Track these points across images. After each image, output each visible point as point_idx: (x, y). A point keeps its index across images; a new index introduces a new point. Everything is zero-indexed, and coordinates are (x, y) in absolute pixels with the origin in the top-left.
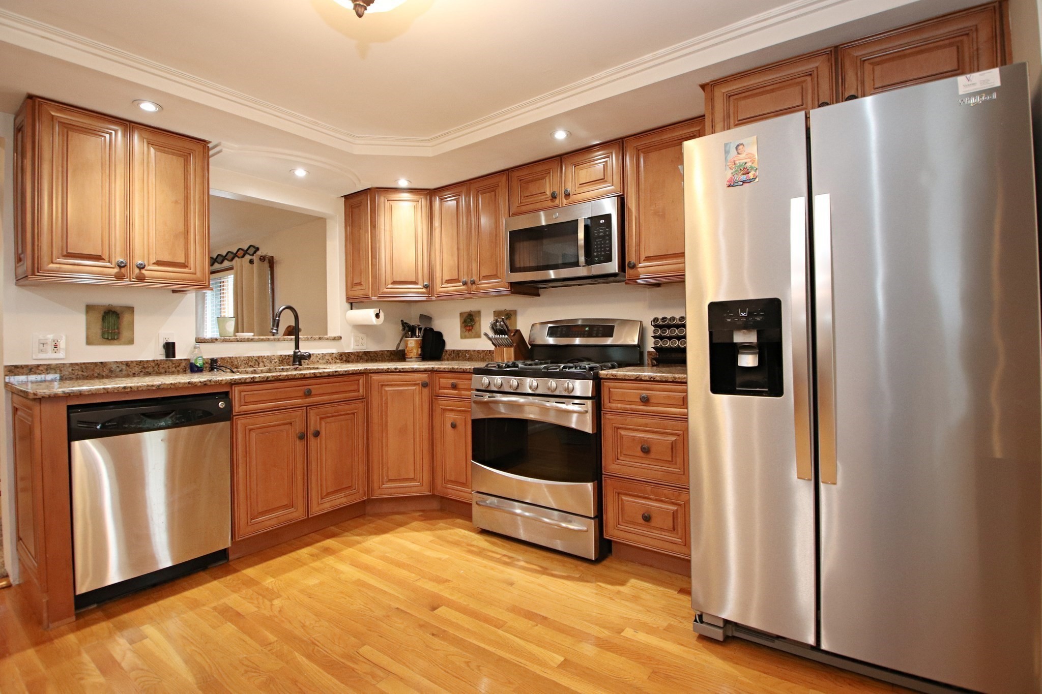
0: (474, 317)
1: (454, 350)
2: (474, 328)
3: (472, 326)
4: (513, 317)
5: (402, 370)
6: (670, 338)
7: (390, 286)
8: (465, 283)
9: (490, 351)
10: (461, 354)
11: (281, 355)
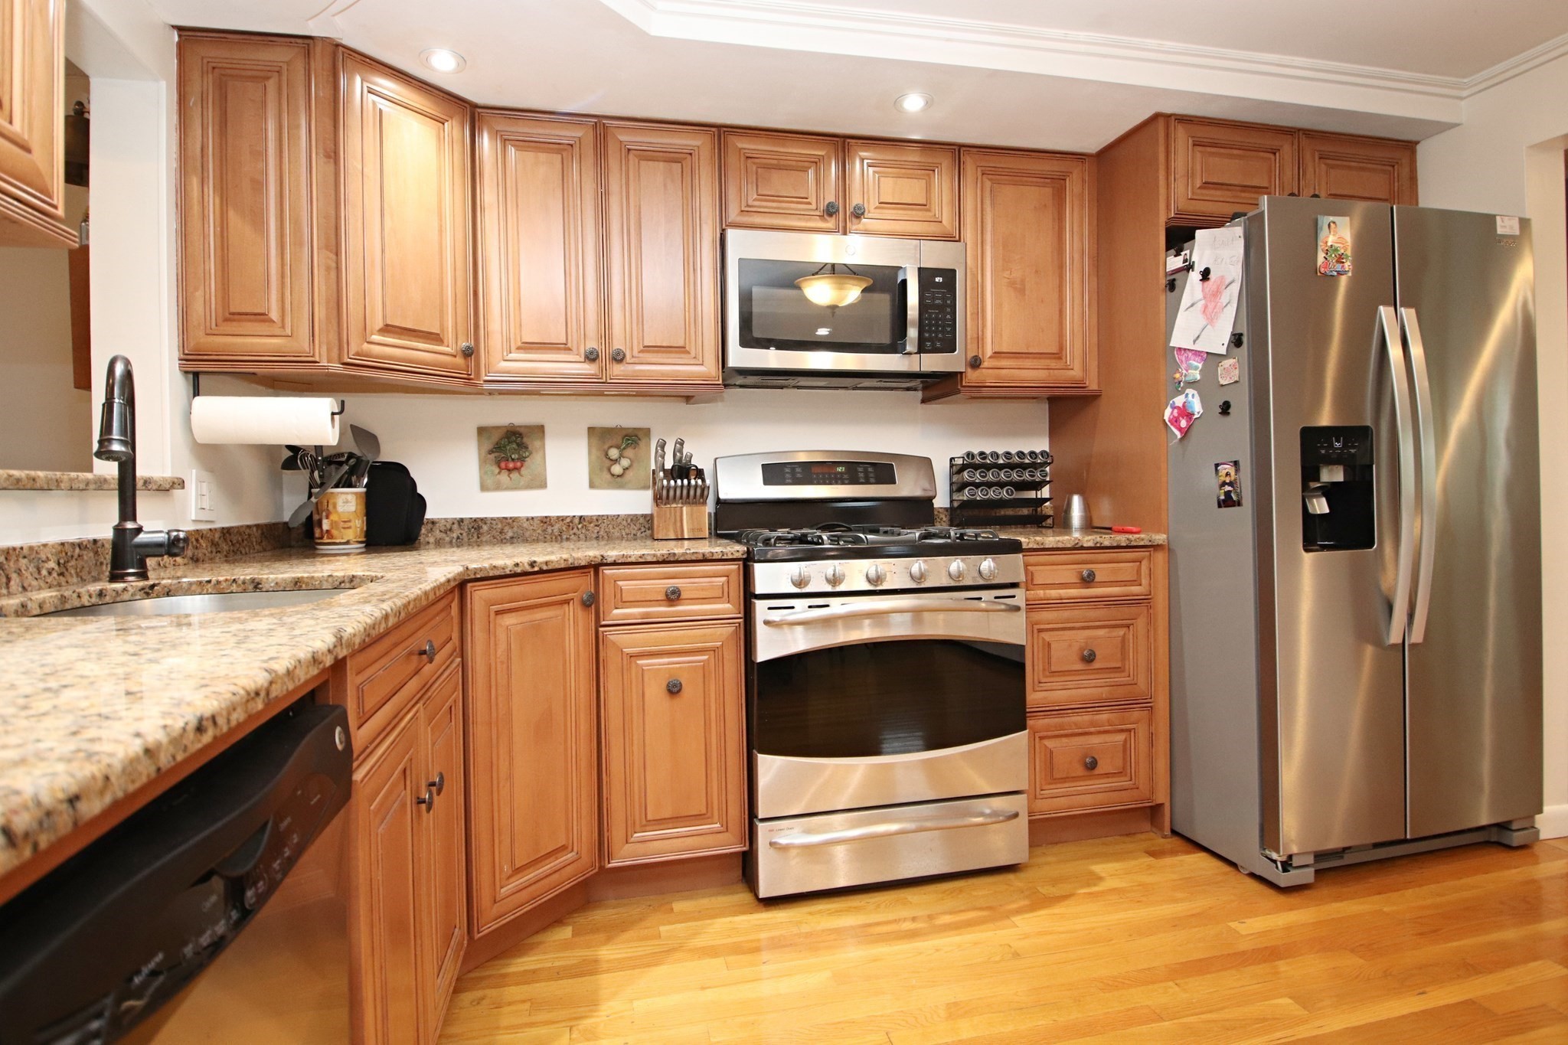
0: (525, 440)
1: (461, 520)
2: (526, 464)
3: (522, 460)
4: (642, 444)
5: (545, 568)
6: (990, 485)
7: (376, 338)
8: (591, 357)
9: (581, 517)
10: (485, 528)
11: (63, 544)
